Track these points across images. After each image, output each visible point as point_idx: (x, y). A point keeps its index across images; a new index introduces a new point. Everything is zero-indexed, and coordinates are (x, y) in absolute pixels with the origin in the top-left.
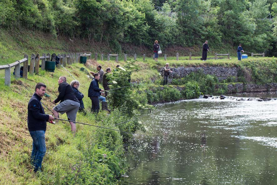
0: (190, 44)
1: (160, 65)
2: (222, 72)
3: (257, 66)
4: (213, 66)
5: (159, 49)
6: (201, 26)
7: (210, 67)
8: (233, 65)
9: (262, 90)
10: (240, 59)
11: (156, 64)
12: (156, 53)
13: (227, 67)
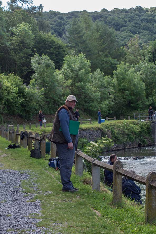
0: (52, 112)
1: (46, 132)
2: (90, 135)
3: (114, 128)
4: (84, 131)
5: (44, 118)
6: (59, 96)
7: (82, 132)
8: (97, 129)
9: (121, 148)
10: (100, 123)
11: (42, 132)
12: (41, 122)
13: (93, 131)
